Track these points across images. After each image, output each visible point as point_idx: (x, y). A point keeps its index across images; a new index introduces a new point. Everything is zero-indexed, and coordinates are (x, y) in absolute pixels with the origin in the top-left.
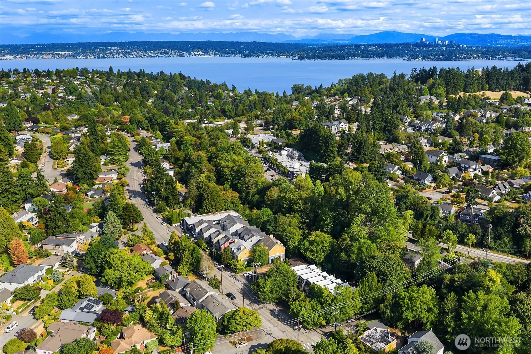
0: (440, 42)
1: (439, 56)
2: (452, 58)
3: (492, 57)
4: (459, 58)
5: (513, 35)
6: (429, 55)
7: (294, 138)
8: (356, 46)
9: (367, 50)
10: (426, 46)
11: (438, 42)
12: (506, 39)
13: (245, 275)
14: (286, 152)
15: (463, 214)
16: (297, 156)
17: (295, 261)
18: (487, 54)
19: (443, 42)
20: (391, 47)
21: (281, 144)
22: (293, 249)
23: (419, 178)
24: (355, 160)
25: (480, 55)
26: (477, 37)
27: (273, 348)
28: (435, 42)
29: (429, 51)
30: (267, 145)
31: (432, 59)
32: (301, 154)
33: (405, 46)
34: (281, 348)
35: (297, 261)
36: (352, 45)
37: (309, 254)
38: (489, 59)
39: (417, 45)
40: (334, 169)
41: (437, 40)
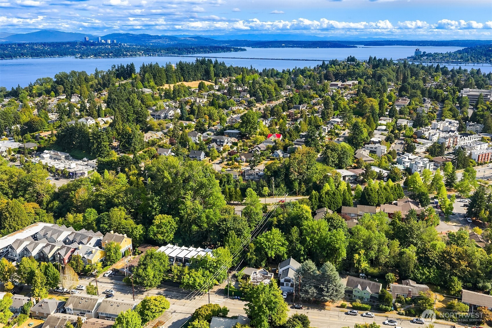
0: (103, 41)
1: (108, 54)
2: (120, 56)
3: (153, 54)
4: (126, 55)
5: (160, 35)
6: (99, 53)
7: (46, 140)
8: (19, 45)
9: (33, 49)
10: (93, 44)
11: (101, 41)
12: (156, 39)
13: (107, 275)
14: (48, 155)
15: (248, 175)
16: (64, 156)
17: (145, 248)
18: (147, 51)
19: (106, 41)
20: (59, 46)
21: (33, 148)
22: (140, 238)
23: (194, 156)
24: (127, 151)
25: (143, 52)
26: (132, 37)
27: (202, 316)
28: (98, 41)
29: (97, 49)
30: (15, 152)
31: (103, 57)
32: (68, 154)
33: (73, 44)
34: (209, 312)
35: (146, 247)
36: (15, 44)
37: (160, 237)
38: (151, 56)
39: (83, 44)
40: (125, 160)
41: (100, 40)
